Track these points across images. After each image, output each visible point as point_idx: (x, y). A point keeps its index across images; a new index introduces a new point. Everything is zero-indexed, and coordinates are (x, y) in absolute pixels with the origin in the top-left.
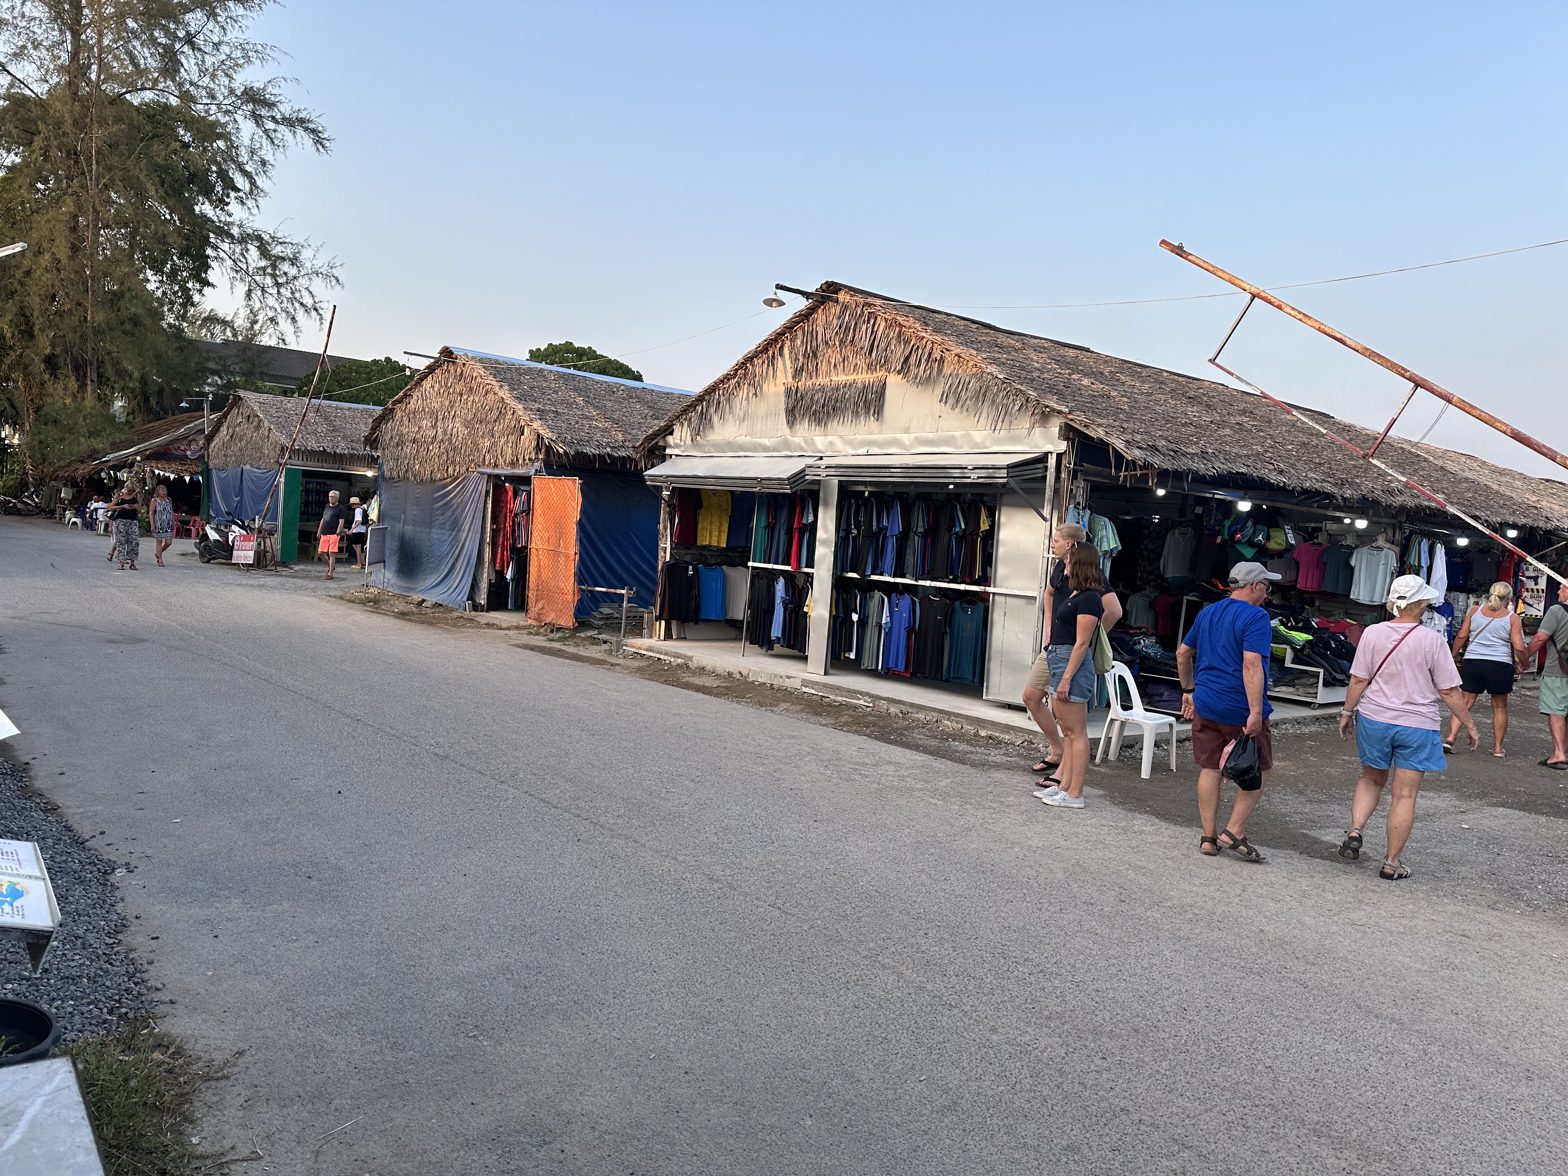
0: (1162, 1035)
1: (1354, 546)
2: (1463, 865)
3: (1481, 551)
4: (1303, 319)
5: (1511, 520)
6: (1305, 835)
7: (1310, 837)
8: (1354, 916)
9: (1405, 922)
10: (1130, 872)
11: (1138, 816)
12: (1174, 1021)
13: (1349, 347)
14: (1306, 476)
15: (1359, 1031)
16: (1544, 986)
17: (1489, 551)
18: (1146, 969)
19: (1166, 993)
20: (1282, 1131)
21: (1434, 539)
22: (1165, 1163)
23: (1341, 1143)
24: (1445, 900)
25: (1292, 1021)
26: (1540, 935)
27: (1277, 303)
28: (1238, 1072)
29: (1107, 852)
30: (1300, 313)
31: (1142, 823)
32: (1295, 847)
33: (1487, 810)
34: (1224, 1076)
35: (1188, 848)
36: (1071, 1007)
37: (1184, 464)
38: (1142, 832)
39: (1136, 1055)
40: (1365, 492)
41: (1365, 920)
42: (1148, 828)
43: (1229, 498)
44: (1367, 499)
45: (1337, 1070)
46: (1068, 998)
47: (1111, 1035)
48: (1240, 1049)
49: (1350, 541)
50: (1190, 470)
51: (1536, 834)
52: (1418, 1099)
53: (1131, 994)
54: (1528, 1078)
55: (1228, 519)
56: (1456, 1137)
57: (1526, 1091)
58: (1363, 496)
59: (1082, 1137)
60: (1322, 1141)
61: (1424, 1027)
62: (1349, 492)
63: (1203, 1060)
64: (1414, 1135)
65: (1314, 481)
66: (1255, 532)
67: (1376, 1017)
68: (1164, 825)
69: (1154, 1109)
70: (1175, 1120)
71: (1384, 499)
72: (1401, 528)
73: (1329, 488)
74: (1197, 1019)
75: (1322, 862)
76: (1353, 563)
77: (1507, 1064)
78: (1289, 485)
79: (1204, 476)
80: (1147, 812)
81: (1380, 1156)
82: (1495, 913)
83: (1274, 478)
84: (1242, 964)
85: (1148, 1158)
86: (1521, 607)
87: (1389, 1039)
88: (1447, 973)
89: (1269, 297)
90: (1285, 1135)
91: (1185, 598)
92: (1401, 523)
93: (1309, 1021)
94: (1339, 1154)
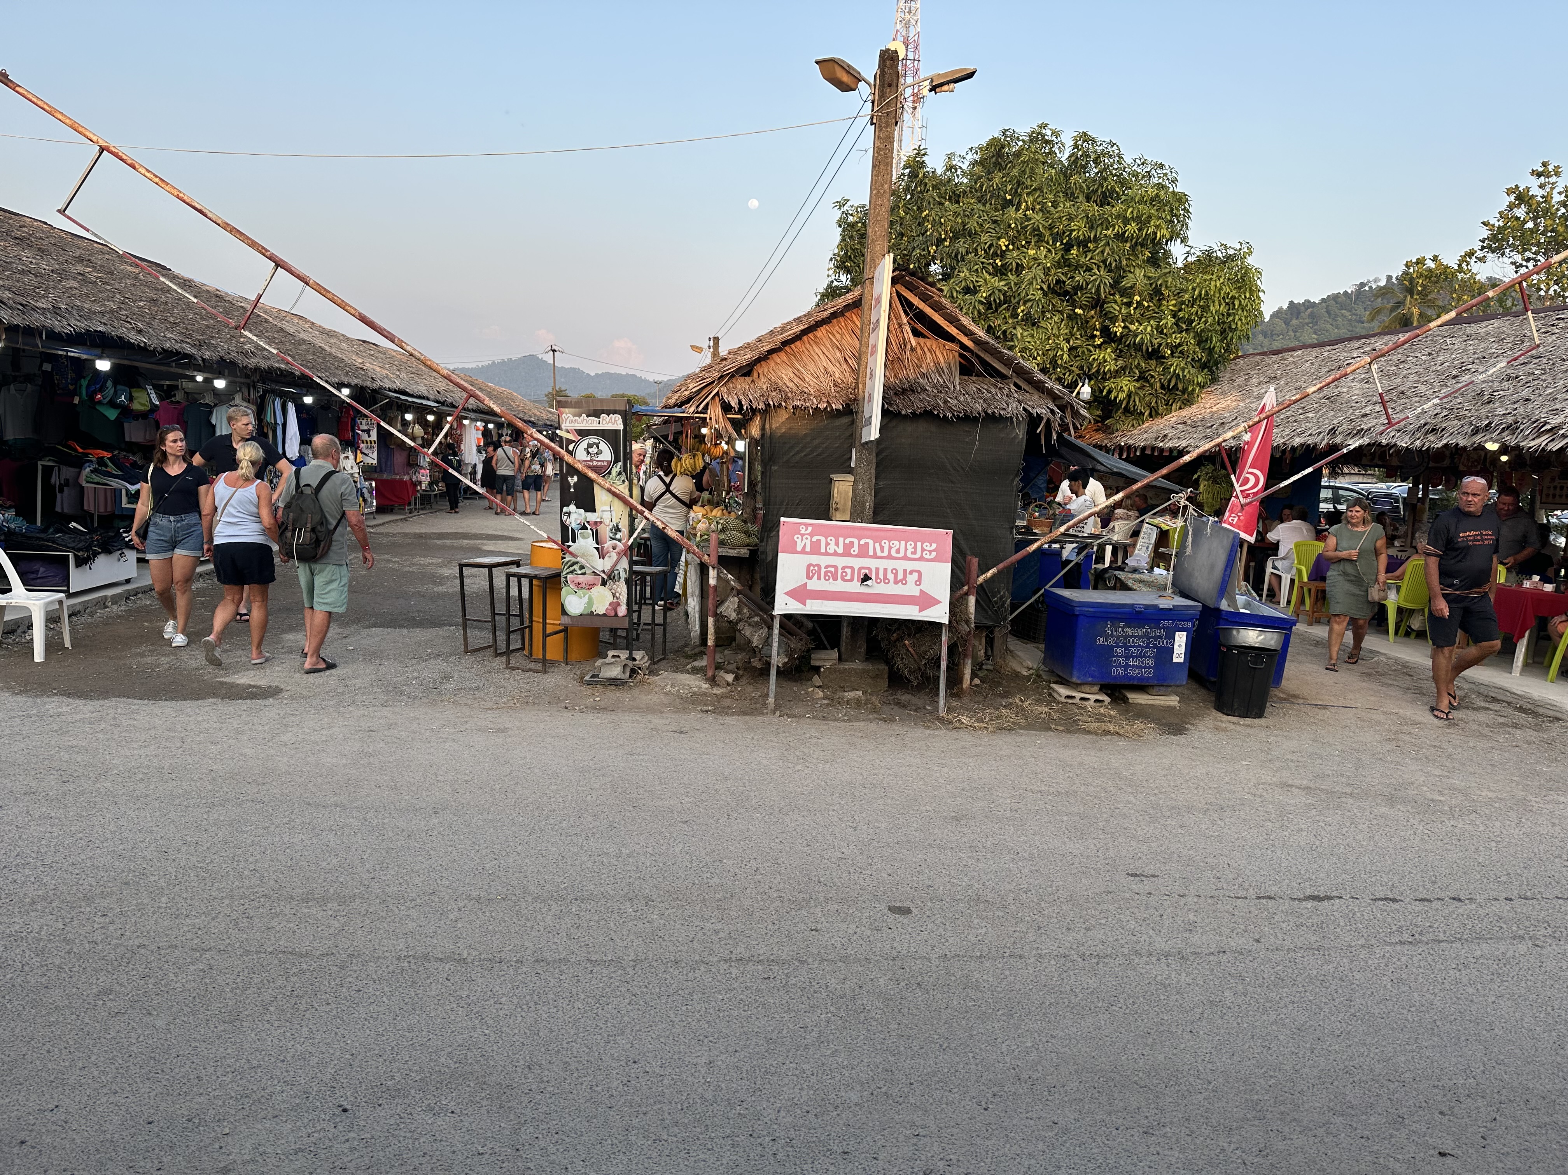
0: (153, 879)
1: (212, 404)
2: (356, 678)
3: (322, 407)
4: (160, 183)
5: (346, 380)
6: (222, 683)
7: (226, 683)
8: (285, 738)
9: (324, 732)
10: (62, 754)
11: (48, 700)
12: (159, 864)
13: (210, 219)
14: (165, 336)
15: (315, 821)
16: (432, 750)
17: (329, 408)
18: (115, 832)
19: (143, 845)
20: (278, 909)
21: (285, 397)
22: (192, 968)
23: (323, 901)
24: (350, 709)
25: (261, 831)
26: (422, 717)
27: (130, 162)
28: (230, 882)
29: (29, 742)
30: (156, 176)
31: (54, 705)
32: (215, 695)
33: (364, 632)
34: (218, 889)
35: (115, 719)
36: (52, 887)
37: (36, 320)
38: (59, 714)
39: (135, 902)
40: (222, 353)
41: (294, 740)
42: (64, 709)
43: (85, 357)
44: (225, 361)
45: (306, 853)
46: (45, 881)
47: (103, 895)
48: (224, 866)
49: (208, 400)
50: (44, 326)
51: (403, 643)
52: (369, 851)
53: (109, 857)
54: (436, 813)
55: (84, 378)
56: (399, 866)
57: (436, 821)
58: (221, 358)
59: (110, 980)
60: (310, 904)
61: (360, 803)
62: (208, 353)
63: (196, 885)
64: (372, 875)
65: (173, 341)
66: (116, 392)
67: (324, 807)
68: (80, 702)
69: (167, 935)
70: (189, 935)
71: (240, 360)
72: (254, 388)
73: (189, 349)
74: (179, 856)
75: (243, 702)
76: (213, 422)
77: (421, 808)
78: (150, 346)
79: (59, 333)
80: (56, 694)
81: (353, 898)
82: (388, 709)
83: (133, 337)
84: (204, 801)
85: (177, 970)
86: (360, 457)
87: (338, 819)
88: (365, 761)
89: (120, 154)
90: (282, 911)
91: (40, 463)
92: (254, 382)
93: (273, 827)
94: (325, 908)
